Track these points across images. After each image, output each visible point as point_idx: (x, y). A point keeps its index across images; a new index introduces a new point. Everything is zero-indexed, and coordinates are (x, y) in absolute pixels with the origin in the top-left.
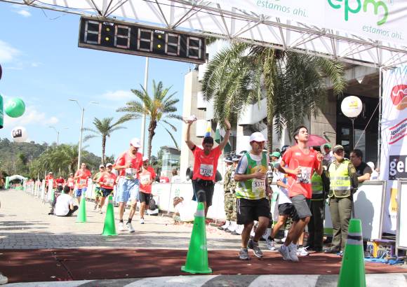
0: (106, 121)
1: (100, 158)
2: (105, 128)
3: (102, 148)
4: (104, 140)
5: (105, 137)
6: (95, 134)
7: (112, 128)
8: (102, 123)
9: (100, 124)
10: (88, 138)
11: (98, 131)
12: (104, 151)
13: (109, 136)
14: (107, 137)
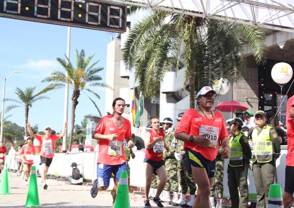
0: (28, 90)
1: (24, 128)
2: (27, 98)
3: (25, 118)
4: (27, 110)
5: (27, 106)
6: (18, 104)
7: (36, 98)
8: (25, 93)
9: (22, 94)
10: (10, 108)
11: (21, 101)
13: (31, 106)
14: (29, 106)
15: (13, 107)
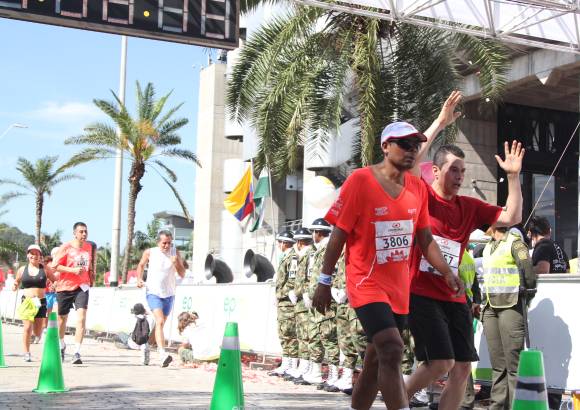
0: (42, 163)
1: (33, 237)
2: (41, 178)
3: (35, 217)
4: (41, 201)
5: (41, 194)
6: (22, 190)
7: (57, 178)
8: (35, 167)
9: (31, 169)
10: (7, 198)
11: (28, 183)
12: (39, 224)
13: (49, 193)
14: (45, 195)
15: (13, 196)
